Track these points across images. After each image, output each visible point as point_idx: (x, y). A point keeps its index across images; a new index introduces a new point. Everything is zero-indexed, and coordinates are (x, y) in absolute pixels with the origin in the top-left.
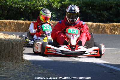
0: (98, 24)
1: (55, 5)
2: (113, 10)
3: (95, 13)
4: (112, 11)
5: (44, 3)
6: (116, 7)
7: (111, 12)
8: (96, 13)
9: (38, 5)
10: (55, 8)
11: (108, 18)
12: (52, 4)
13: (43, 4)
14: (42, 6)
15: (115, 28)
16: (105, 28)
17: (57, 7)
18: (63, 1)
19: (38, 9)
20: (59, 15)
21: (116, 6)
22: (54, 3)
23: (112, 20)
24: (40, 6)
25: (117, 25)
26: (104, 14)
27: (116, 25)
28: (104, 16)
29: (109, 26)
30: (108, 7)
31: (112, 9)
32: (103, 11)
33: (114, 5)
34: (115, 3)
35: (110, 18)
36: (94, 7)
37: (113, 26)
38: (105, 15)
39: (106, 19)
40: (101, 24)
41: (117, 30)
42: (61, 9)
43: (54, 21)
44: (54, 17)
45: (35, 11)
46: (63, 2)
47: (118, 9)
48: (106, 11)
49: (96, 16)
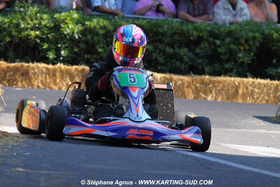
0: (168, 76)
1: (68, 27)
2: (202, 45)
3: (160, 50)
4: (201, 48)
5: (43, 23)
6: (211, 39)
7: (198, 51)
8: (164, 52)
9: (29, 26)
10: (68, 34)
11: (190, 63)
12: (62, 25)
13: (40, 24)
14: (38, 29)
15: (206, 87)
16: (183, 87)
17: (73, 33)
18: (88, 20)
19: (28, 35)
20: (76, 52)
21: (210, 36)
22: (66, 23)
23: (200, 68)
24: (32, 29)
25: (210, 81)
26: (182, 54)
27: (208, 81)
28: (181, 60)
29: (193, 81)
30: (192, 38)
31: (200, 45)
32: (179, 47)
33: (205, 35)
34: (208, 28)
35: (196, 64)
36: (160, 37)
37: (202, 82)
38: (185, 57)
39: (187, 66)
40: (175, 77)
41: (211, 93)
42: (83, 39)
43: (64, 64)
44: (64, 57)
45: (21, 39)
46: (87, 23)
47: (214, 43)
48: (187, 47)
49: (164, 57)
